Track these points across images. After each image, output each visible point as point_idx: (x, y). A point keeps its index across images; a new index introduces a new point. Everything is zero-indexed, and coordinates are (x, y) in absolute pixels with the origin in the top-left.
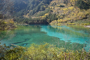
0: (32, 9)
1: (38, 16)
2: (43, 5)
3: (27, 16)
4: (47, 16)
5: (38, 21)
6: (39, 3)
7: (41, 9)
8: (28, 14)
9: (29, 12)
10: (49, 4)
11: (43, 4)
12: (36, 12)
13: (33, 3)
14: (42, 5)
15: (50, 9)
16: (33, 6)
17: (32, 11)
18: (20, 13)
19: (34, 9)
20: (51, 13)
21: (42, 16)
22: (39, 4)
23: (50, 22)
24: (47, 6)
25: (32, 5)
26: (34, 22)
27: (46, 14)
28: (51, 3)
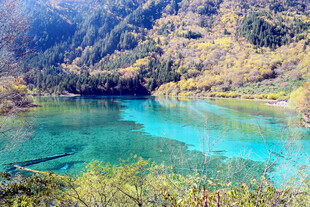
0: (92, 44)
1: (113, 68)
2: (130, 30)
4: (142, 67)
5: (112, 84)
7: (123, 44)
8: (78, 59)
9: (80, 54)
10: (150, 28)
11: (131, 26)
12: (105, 55)
14: (126, 28)
15: (154, 43)
16: (97, 31)
17: (90, 49)
19: (97, 44)
20: (158, 56)
21: (127, 69)
22: (117, 28)
23: (153, 89)
24: (144, 34)
25: (91, 31)
26: (99, 87)
27: (140, 62)
28: (158, 25)
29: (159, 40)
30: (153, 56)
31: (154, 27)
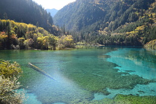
0: (114, 20)
1: (123, 32)
2: (135, 11)
3: (103, 32)
4: (140, 31)
5: (122, 40)
6: (128, 8)
7: (130, 19)
8: (106, 28)
9: (107, 25)
10: (147, 9)
11: (135, 9)
12: (120, 25)
13: (117, 9)
14: (133, 11)
15: (149, 17)
16: (117, 13)
17: (113, 22)
18: (93, 26)
19: (117, 20)
20: (150, 25)
21: (131, 32)
22: (128, 10)
23: (145, 43)
24: (143, 13)
25: (113, 13)
26: (115, 42)
27: (138, 28)
28: (152, 7)
29: (151, 15)
30: (147, 25)
31: (150, 8)
